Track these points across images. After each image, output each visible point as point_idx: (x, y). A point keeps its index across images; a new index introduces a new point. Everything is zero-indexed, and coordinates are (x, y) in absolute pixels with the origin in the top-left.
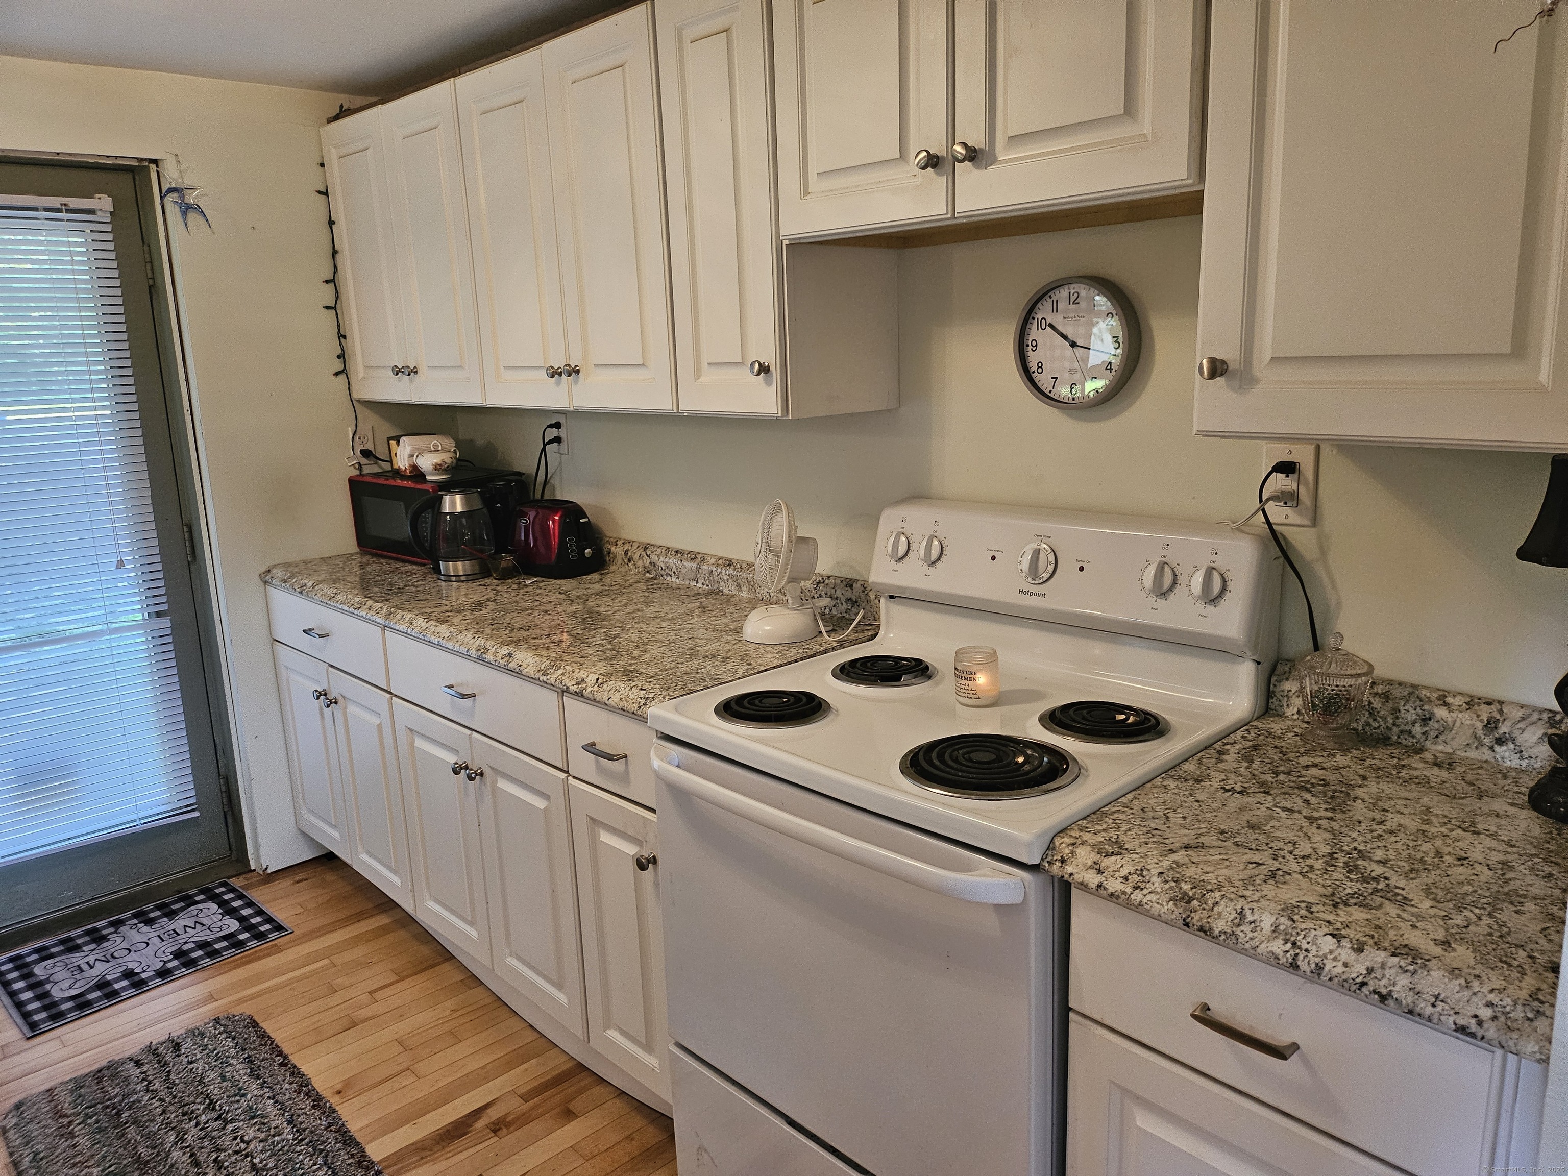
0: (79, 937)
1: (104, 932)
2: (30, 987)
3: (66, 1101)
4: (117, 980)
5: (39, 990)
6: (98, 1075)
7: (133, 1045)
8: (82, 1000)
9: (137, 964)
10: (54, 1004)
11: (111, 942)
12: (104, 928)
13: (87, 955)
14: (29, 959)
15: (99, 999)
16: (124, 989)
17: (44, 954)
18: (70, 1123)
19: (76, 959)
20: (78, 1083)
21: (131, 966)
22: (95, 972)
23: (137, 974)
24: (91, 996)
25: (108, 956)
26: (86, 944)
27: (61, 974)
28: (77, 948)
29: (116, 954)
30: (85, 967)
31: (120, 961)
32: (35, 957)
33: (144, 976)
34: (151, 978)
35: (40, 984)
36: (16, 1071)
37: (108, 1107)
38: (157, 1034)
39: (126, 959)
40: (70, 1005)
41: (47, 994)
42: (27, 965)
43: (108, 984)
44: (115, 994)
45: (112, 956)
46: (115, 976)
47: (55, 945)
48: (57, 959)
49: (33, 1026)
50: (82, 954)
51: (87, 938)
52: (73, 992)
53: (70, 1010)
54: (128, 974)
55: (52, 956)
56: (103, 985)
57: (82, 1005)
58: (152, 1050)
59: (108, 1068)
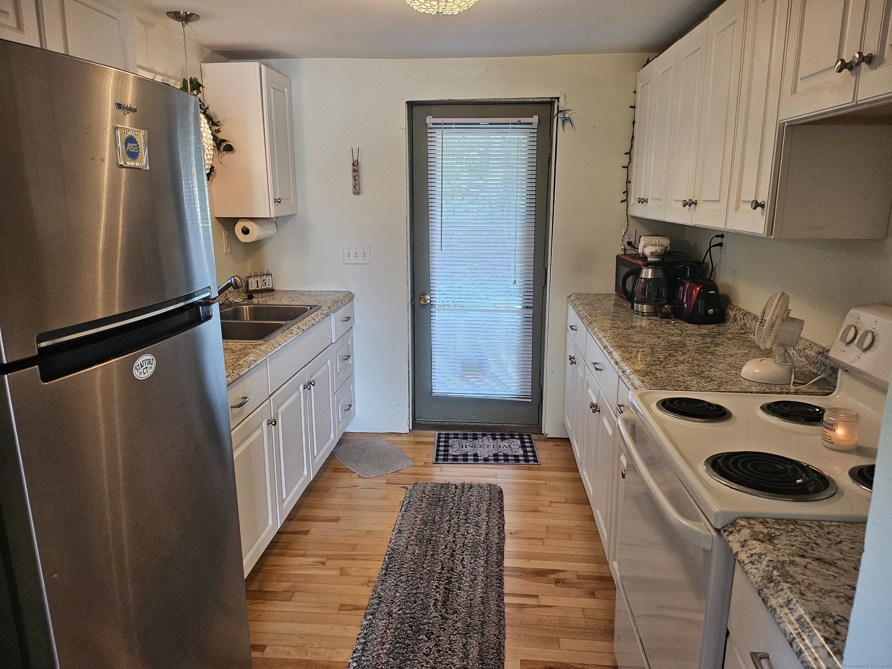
0: (470, 435)
1: (478, 436)
2: (445, 446)
3: (429, 488)
4: (470, 455)
5: (446, 448)
6: (442, 486)
7: (458, 481)
8: (456, 457)
9: (480, 452)
10: (447, 455)
11: (478, 441)
12: (479, 435)
13: (468, 443)
14: (450, 436)
15: (461, 460)
16: (471, 460)
17: (456, 436)
18: (424, 497)
19: (464, 442)
20: (436, 485)
21: (478, 452)
22: (466, 449)
23: (478, 456)
24: (459, 458)
25: (473, 446)
26: (470, 438)
27: (456, 446)
28: (466, 438)
29: (476, 446)
30: (464, 446)
31: (476, 449)
32: (453, 436)
33: (479, 458)
34: (481, 460)
35: (448, 446)
36: (424, 472)
37: (437, 497)
38: (468, 480)
39: (478, 449)
40: (452, 457)
41: (448, 451)
42: (448, 438)
43: (467, 455)
44: (467, 460)
45: (475, 446)
46: (471, 454)
47: (461, 435)
48: (458, 440)
49: (437, 459)
50: (466, 441)
51: (472, 436)
52: (455, 454)
53: (450, 459)
54: (476, 455)
55: (457, 438)
56: (466, 455)
57: (455, 459)
58: (463, 485)
59: (446, 484)
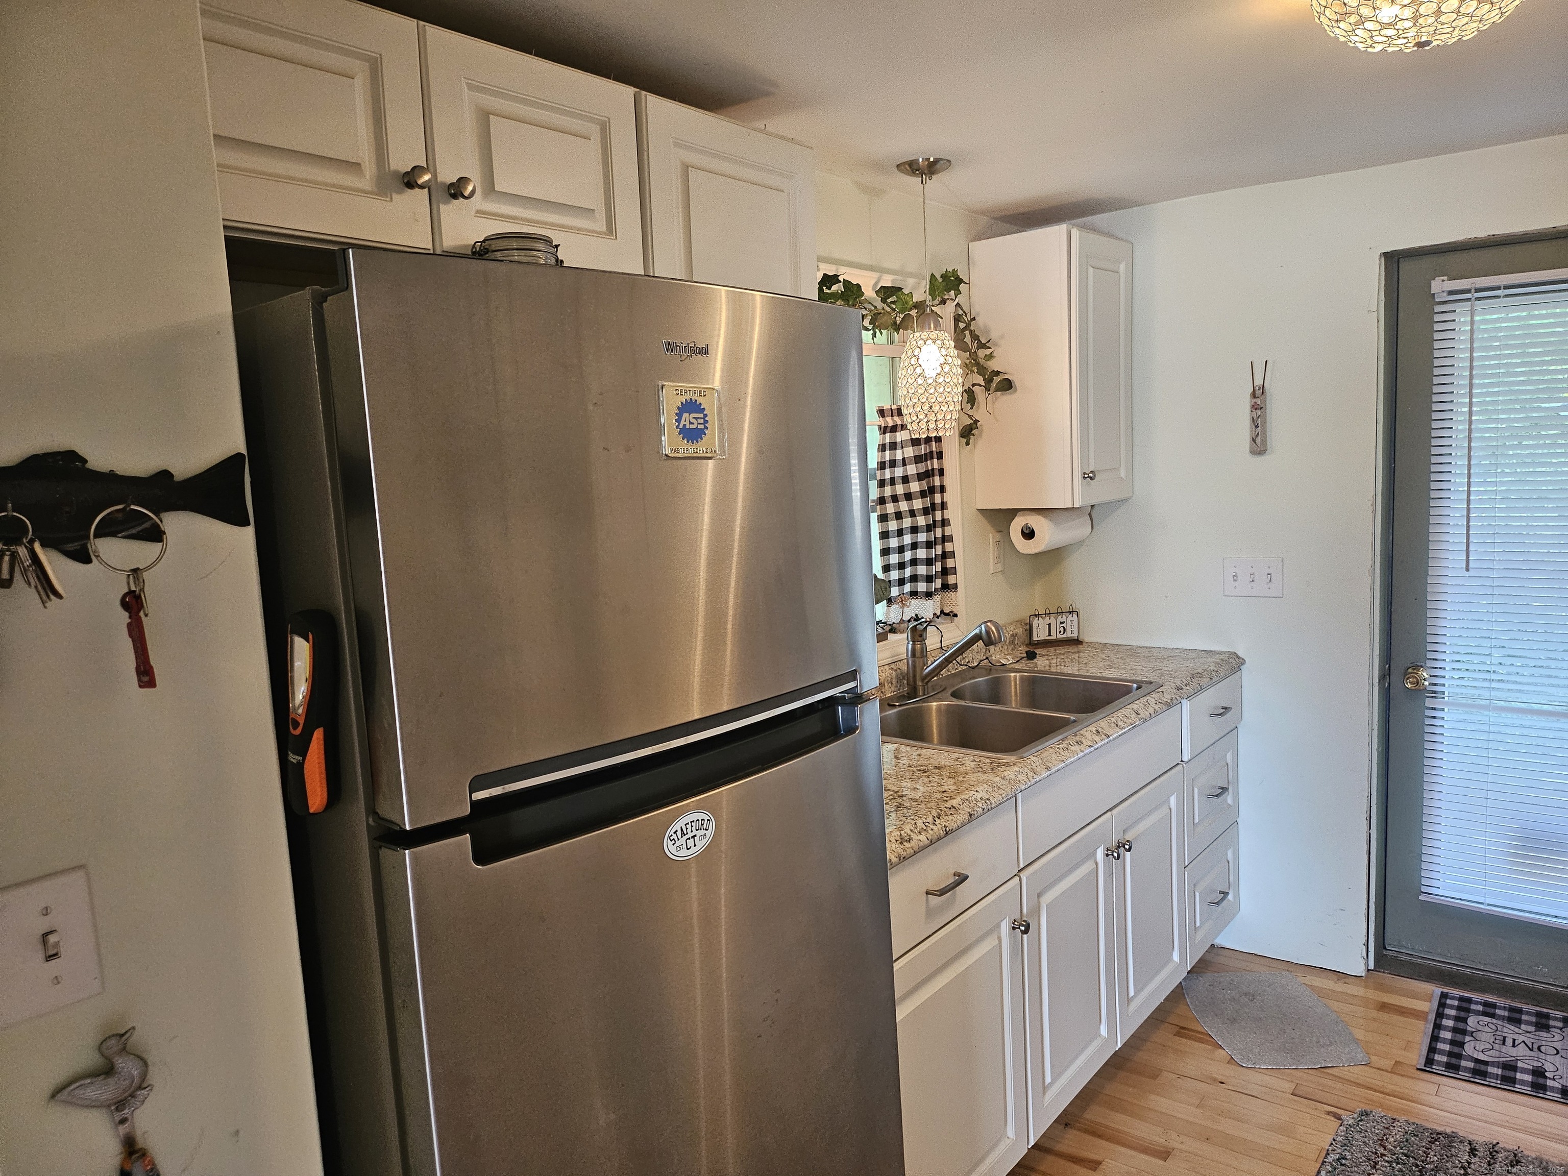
0: (1528, 1013)
1: (1552, 1023)
2: (1455, 1030)
3: (1397, 1134)
4: (1524, 1071)
5: (1459, 1037)
6: (1436, 1137)
7: (1482, 1135)
8: (1483, 1068)
9: (1552, 1068)
10: (1459, 1056)
11: (1549, 1035)
12: (1556, 1019)
13: (1522, 1034)
14: (1473, 1007)
15: (1496, 1076)
16: (1523, 1082)
17: (1489, 1010)
18: (1383, 1155)
19: (1509, 1030)
20: (1418, 1131)
21: (1548, 1067)
22: (1513, 1052)
23: (1546, 1077)
24: (1491, 1069)
25: (1535, 1046)
26: (1528, 1023)
27: (1486, 1036)
28: (1517, 1022)
29: (1543, 1049)
30: (1509, 1042)
31: (1542, 1056)
32: (1480, 1008)
33: (1550, 1083)
34: (1553, 1089)
35: (1464, 1032)
36: (1390, 1088)
37: (1417, 1166)
38: (1509, 1139)
39: (1549, 1058)
40: (1471, 1065)
41: (1461, 1045)
42: (1468, 1010)
43: (1514, 1068)
44: (1513, 1081)
45: (1539, 1048)
46: (1526, 1066)
47: (1504, 1008)
48: (1494, 1021)
49: (1429, 1061)
50: (1517, 1030)
51: (1533, 1019)
52: (1482, 1057)
53: (1466, 1069)
54: (1539, 1073)
55: (1493, 1016)
56: (1510, 1067)
57: (1479, 1072)
58: (1493, 1150)
59: (1447, 1136)
